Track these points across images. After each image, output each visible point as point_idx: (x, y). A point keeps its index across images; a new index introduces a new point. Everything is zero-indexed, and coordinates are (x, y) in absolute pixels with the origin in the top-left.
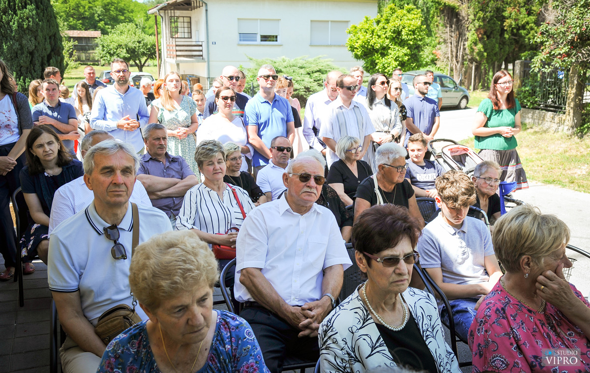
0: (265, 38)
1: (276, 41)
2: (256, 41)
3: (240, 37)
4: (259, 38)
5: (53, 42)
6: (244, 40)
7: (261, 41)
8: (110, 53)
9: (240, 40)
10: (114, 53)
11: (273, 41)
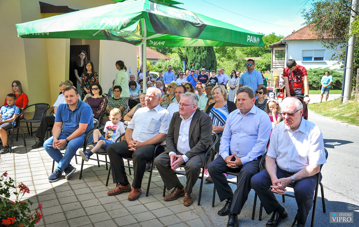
0: (316, 59)
1: (323, 60)
2: (312, 60)
3: (303, 59)
4: (313, 59)
5: (212, 63)
6: (305, 60)
7: (314, 60)
8: (258, 67)
9: (303, 60)
10: (260, 67)
11: (321, 60)
